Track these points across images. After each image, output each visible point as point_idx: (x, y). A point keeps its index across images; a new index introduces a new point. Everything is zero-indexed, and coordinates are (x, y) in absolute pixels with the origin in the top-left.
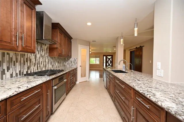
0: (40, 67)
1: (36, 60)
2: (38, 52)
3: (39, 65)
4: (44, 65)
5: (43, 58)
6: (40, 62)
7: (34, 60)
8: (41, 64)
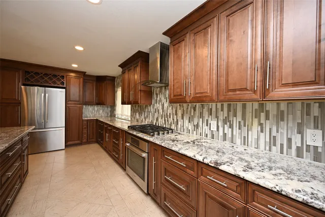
0: (168, 121)
1: (163, 112)
2: (165, 100)
3: (166, 119)
4: (173, 119)
5: (172, 109)
6: (168, 114)
7: (162, 110)
8: (170, 117)
